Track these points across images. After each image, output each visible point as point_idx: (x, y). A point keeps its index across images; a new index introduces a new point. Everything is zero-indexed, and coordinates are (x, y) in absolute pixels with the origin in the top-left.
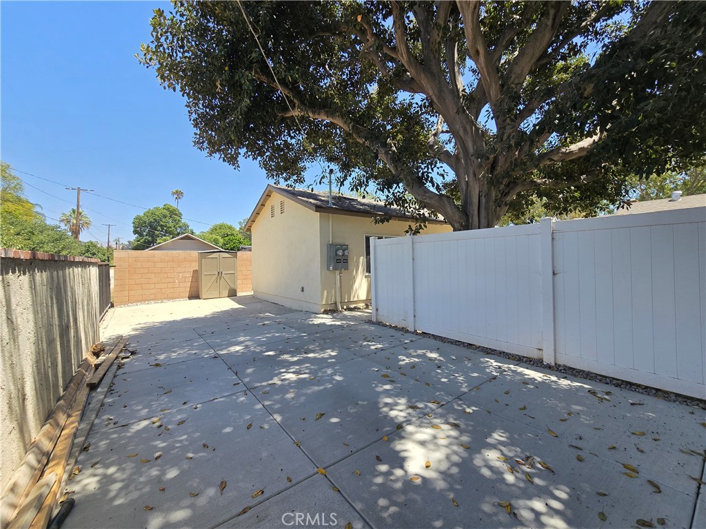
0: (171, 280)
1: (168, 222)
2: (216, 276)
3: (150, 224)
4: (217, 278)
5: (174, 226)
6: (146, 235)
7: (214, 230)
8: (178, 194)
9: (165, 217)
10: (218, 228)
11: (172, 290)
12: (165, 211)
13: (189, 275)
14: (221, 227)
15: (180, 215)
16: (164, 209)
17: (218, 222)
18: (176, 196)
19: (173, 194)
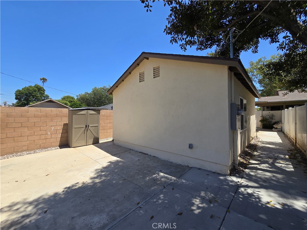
0: (44, 132)
1: (37, 94)
2: (84, 129)
3: (26, 95)
4: (85, 130)
5: (41, 96)
6: (23, 100)
7: (64, 99)
8: (44, 80)
9: (35, 91)
10: (66, 98)
11: (44, 141)
12: (35, 88)
13: (60, 128)
14: (68, 97)
15: (44, 90)
16: (34, 87)
17: (66, 95)
18: (42, 81)
19: (41, 79)
